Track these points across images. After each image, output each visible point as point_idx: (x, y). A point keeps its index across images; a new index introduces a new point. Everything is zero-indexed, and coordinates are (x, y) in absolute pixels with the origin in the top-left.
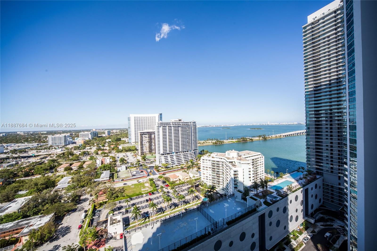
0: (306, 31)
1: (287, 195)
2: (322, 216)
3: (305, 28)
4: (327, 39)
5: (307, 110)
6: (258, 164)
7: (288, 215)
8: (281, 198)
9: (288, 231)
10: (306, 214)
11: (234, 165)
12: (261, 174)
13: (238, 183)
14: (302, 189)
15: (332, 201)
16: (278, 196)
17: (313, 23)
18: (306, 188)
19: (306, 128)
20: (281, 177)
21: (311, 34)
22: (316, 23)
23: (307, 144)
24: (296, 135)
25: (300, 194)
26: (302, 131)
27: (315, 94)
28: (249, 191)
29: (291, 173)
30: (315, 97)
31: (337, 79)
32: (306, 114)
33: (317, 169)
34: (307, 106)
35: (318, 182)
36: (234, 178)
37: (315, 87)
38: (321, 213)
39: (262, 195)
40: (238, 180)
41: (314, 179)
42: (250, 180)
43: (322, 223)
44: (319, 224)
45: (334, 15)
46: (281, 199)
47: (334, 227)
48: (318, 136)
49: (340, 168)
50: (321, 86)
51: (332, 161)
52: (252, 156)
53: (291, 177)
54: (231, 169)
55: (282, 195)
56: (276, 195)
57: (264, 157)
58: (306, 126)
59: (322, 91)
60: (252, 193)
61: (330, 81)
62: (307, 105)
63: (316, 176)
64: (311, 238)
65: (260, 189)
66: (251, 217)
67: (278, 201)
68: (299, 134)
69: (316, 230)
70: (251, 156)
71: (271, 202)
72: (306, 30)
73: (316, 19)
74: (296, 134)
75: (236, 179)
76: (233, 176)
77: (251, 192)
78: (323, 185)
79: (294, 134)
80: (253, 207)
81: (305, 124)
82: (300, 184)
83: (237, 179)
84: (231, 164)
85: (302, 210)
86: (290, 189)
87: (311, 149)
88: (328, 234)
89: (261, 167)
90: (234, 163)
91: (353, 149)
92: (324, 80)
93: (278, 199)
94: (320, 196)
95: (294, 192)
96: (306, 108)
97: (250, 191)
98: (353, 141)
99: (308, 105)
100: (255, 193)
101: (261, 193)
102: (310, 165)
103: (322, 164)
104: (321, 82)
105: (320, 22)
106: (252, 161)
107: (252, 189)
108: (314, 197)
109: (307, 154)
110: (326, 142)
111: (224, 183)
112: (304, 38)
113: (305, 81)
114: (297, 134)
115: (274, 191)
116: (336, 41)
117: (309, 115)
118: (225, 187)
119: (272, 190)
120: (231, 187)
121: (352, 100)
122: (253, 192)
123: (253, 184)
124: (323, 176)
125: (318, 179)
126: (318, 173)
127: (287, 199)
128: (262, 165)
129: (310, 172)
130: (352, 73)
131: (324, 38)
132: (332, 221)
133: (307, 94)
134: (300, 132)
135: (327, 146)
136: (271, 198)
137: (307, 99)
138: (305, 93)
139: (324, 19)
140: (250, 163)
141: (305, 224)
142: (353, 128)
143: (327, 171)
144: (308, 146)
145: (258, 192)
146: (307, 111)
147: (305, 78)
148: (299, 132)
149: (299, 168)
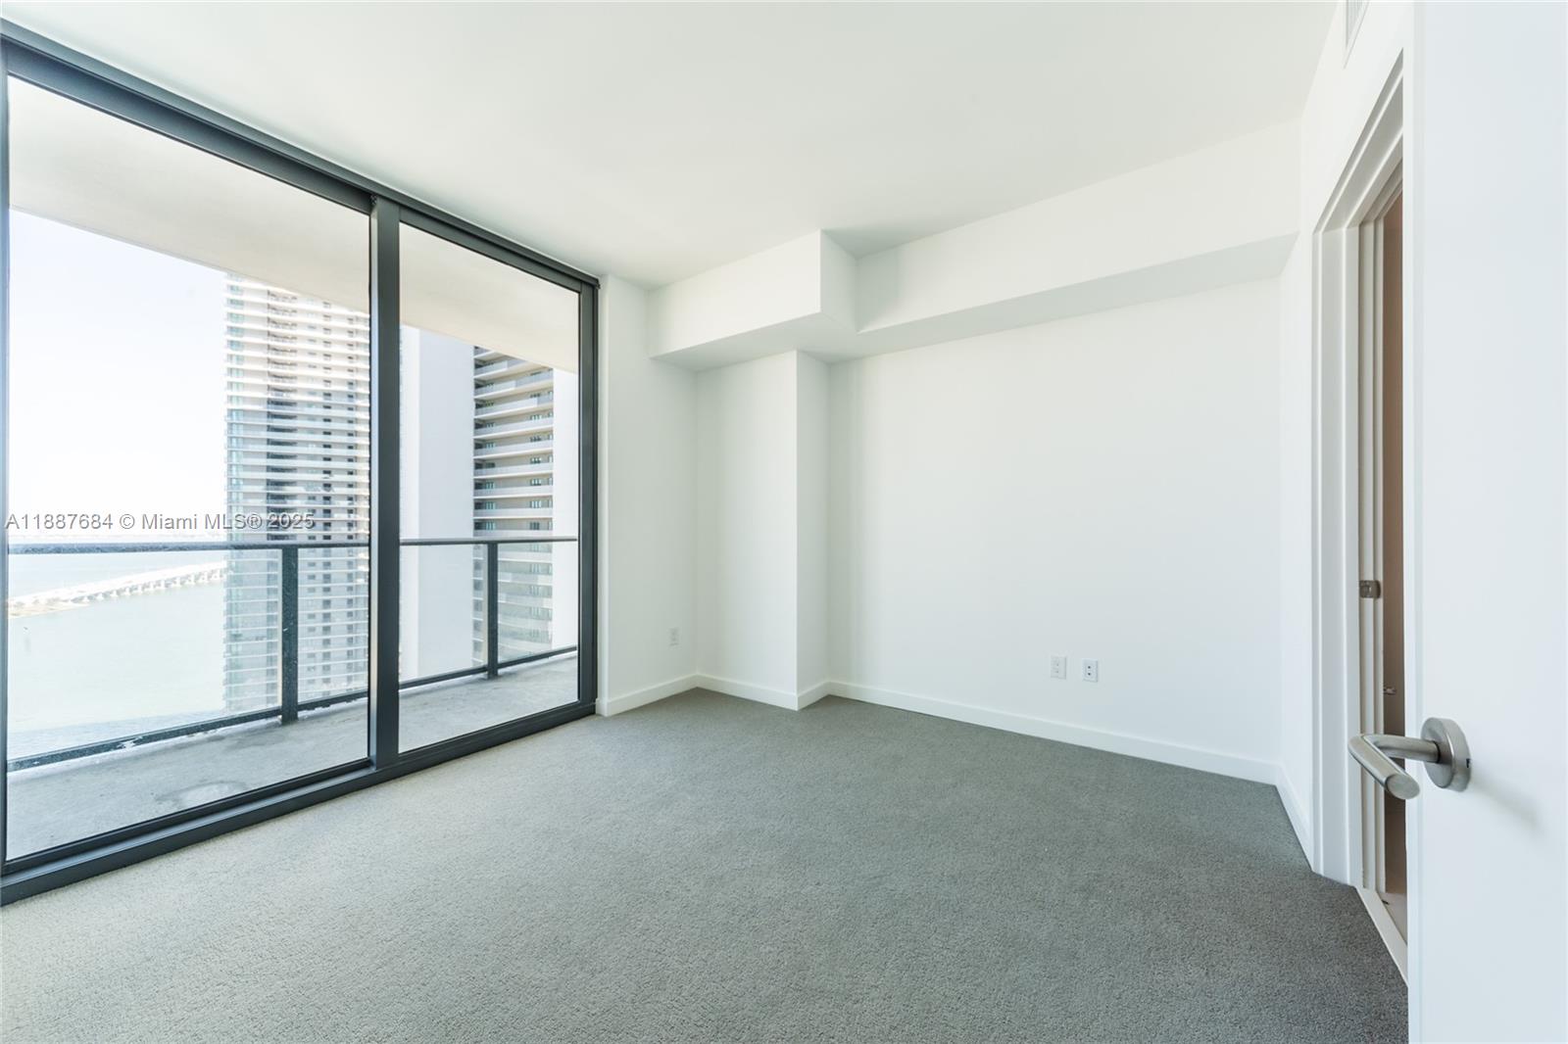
5: (234, 473)
24: (158, 592)
30: (270, 429)
31: (351, 384)
32: (230, 494)
34: (235, 461)
37: (272, 389)
59: (297, 411)
61: (326, 381)
62: (234, 454)
68: (178, 585)
74: (158, 583)
79: (145, 586)
87: (247, 639)
99: (238, 456)
114: (167, 586)
117: (241, 496)
134: (184, 574)
137: (234, 427)
144: (234, 631)
146: (234, 482)
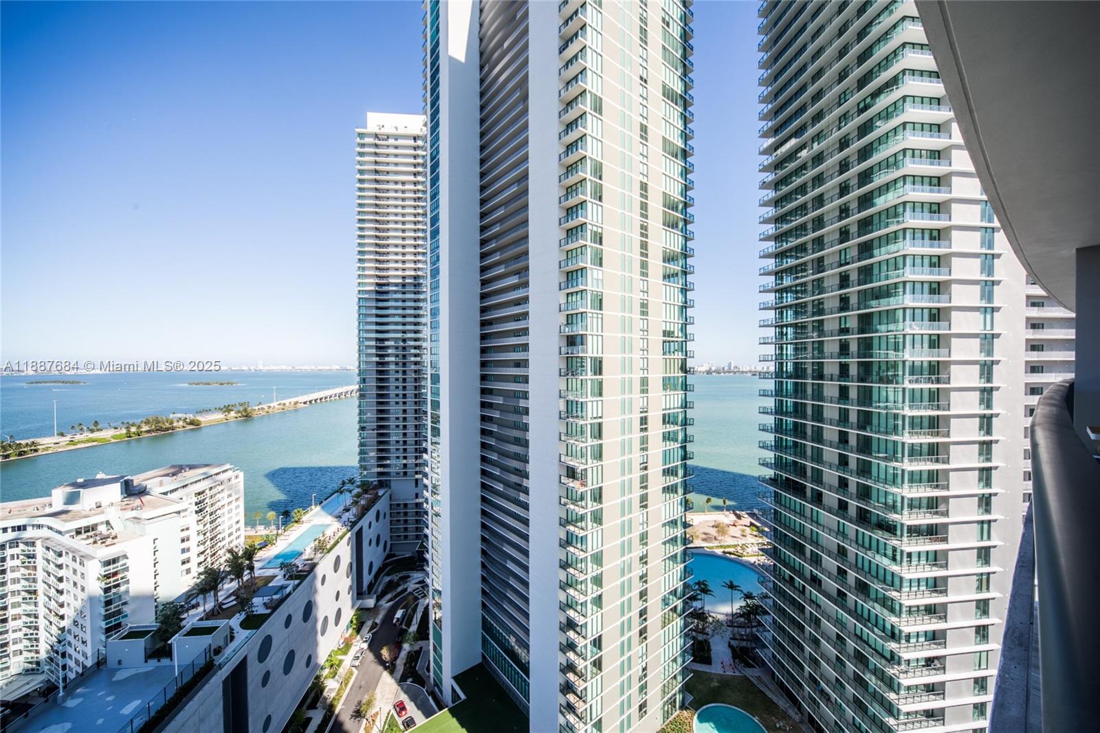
0: (363, 145)
1: (314, 566)
2: (387, 579)
3: (361, 135)
4: (399, 187)
5: (361, 335)
6: (219, 504)
7: (316, 621)
8: (297, 582)
9: (317, 665)
10: (359, 592)
11: (105, 538)
12: (230, 535)
13: (125, 603)
14: (349, 535)
15: (406, 537)
16: (288, 582)
17: (376, 136)
18: (357, 528)
19: (358, 379)
20: (296, 522)
21: (372, 159)
22: (383, 140)
23: (360, 418)
24: (335, 399)
25: (345, 551)
26: (350, 388)
27: (378, 300)
28: (182, 613)
29: (325, 503)
30: (377, 308)
31: (415, 278)
32: (359, 346)
33: (380, 474)
34: (361, 327)
35: (382, 505)
36: (102, 593)
37: (378, 285)
38: (388, 574)
39: (235, 602)
40: (127, 592)
41: (376, 499)
42: (188, 571)
43: (389, 596)
44: (383, 602)
45: (411, 142)
46: (298, 585)
47: (409, 590)
48: (382, 397)
49: (418, 461)
50: (388, 285)
51: (405, 450)
52: (196, 482)
53: (323, 513)
54: (83, 559)
55: (301, 571)
56: (284, 582)
57: (241, 475)
58: (359, 374)
59: (389, 296)
60: (192, 619)
61: (404, 278)
62: (361, 324)
63: (377, 493)
64: (370, 646)
65: (229, 586)
66: (191, 703)
67: (290, 594)
68: (343, 397)
69: (378, 621)
70: (191, 483)
71: (267, 608)
72: (362, 141)
73: (383, 131)
75: (114, 590)
76: (95, 587)
77: (192, 612)
78: (391, 509)
80: (202, 662)
81: (357, 371)
82: (344, 524)
83: (122, 588)
84: (84, 536)
85: (351, 587)
86: (322, 548)
87: (368, 430)
88: (399, 614)
89: (230, 511)
90: (102, 529)
91: (436, 419)
92: (394, 276)
93: (288, 590)
94: (385, 537)
95: (329, 551)
96: (359, 330)
97: (187, 611)
98: (436, 405)
99: (363, 325)
100: (210, 605)
101: (233, 598)
102: (365, 469)
103: (388, 462)
104: (388, 277)
105: (391, 141)
106: (195, 500)
107: (194, 602)
108: (374, 542)
109: (361, 445)
110: (395, 410)
111: (42, 635)
112: (359, 158)
113: (359, 265)
115: (277, 571)
116: (415, 200)
117: (364, 348)
118: (43, 655)
119: (269, 573)
120: (88, 637)
121: (435, 326)
122: (201, 609)
123: (199, 581)
124: (390, 488)
125: (381, 497)
126: (382, 484)
127: (315, 577)
128: (234, 504)
129: (366, 487)
130: (435, 273)
131: (396, 183)
132: (405, 579)
133: (362, 298)
135: (397, 418)
136: (266, 599)
137: (361, 308)
138: (357, 292)
139: (396, 139)
140: (186, 510)
141: (356, 619)
142: (436, 379)
143: (398, 473)
144: (362, 425)
145: (220, 599)
146: (361, 339)
147: (359, 257)
148: (344, 389)
149: (344, 483)
